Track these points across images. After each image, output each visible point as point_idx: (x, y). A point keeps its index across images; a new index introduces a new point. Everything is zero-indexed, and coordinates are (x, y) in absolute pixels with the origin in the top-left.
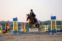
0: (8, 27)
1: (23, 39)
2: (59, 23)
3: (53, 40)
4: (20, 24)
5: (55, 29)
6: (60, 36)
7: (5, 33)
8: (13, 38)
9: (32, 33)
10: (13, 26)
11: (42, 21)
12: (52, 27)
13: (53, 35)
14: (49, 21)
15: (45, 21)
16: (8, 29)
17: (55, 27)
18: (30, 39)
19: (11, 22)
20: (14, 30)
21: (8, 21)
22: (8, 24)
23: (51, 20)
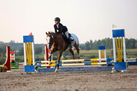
0: (13, 57)
1: (48, 87)
2: (131, 44)
3: (119, 88)
4: (39, 50)
5: (123, 60)
6: (135, 76)
7: (5, 70)
8: (24, 84)
9: (69, 70)
10: (23, 55)
11: (91, 41)
12: (117, 54)
13: (119, 74)
14: (109, 41)
15: (99, 41)
16: (13, 62)
17: (123, 55)
18: (63, 86)
19: (18, 44)
20: (25, 64)
21: (12, 43)
22: (12, 48)
23: (114, 39)
